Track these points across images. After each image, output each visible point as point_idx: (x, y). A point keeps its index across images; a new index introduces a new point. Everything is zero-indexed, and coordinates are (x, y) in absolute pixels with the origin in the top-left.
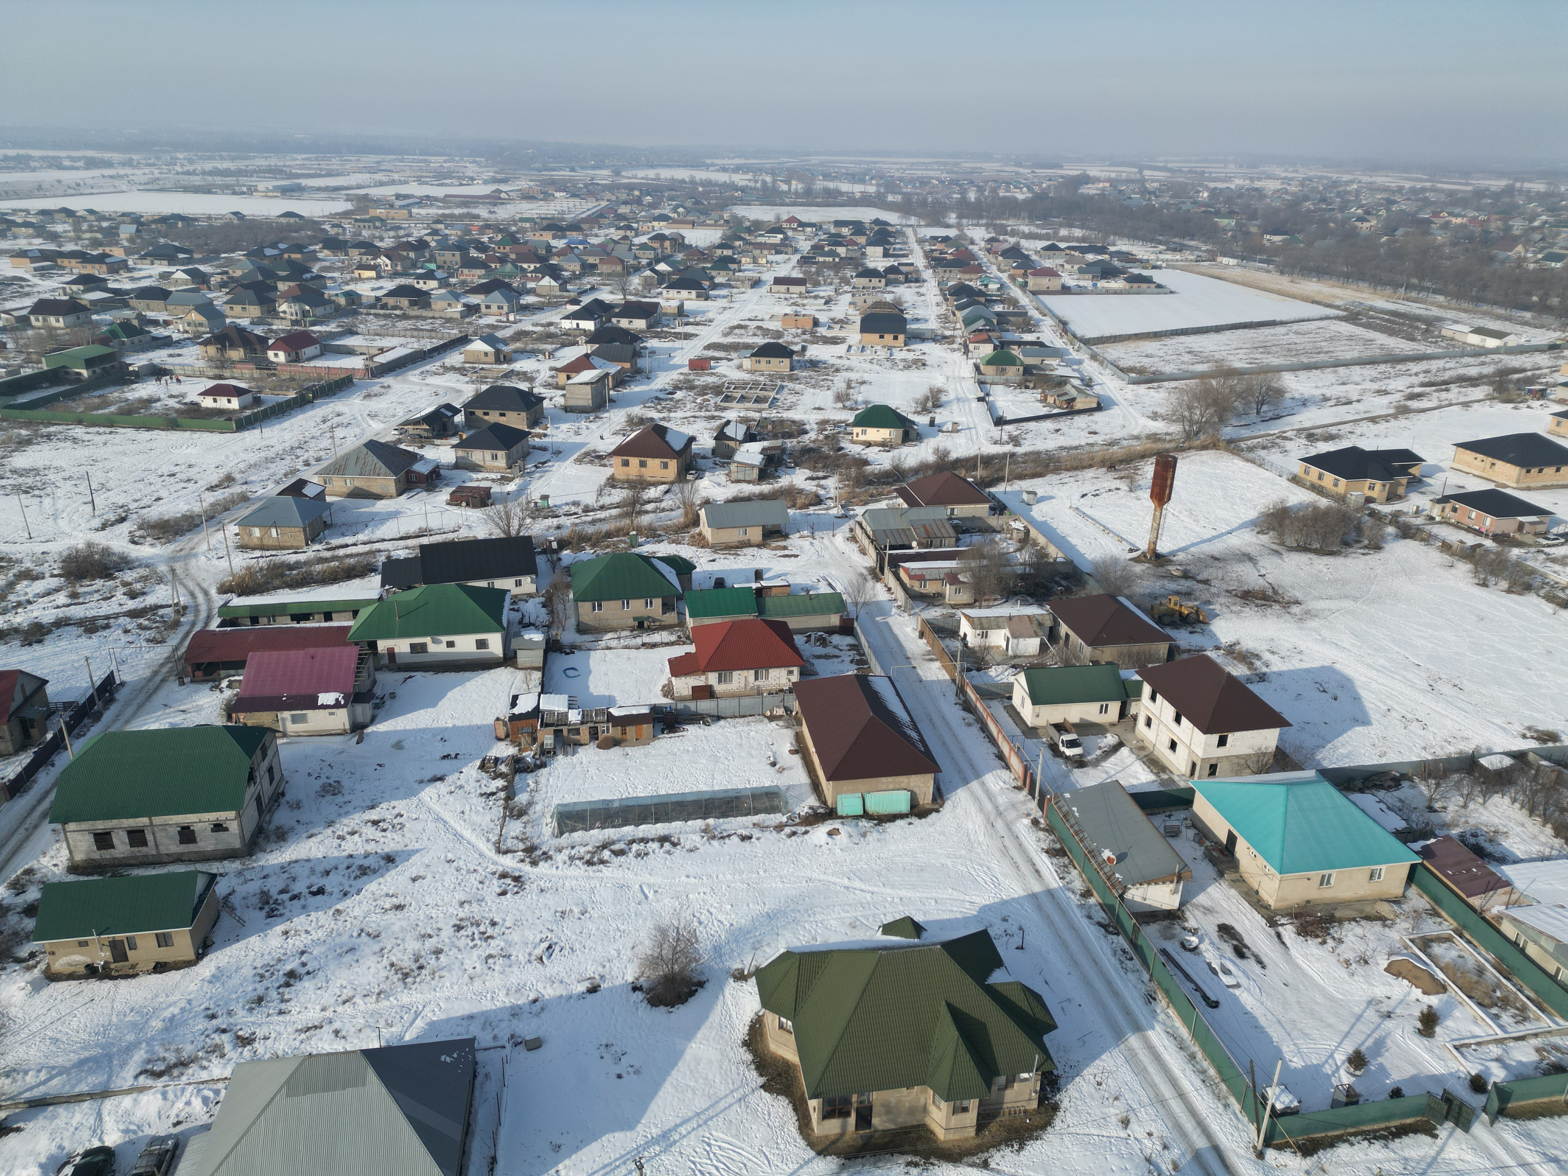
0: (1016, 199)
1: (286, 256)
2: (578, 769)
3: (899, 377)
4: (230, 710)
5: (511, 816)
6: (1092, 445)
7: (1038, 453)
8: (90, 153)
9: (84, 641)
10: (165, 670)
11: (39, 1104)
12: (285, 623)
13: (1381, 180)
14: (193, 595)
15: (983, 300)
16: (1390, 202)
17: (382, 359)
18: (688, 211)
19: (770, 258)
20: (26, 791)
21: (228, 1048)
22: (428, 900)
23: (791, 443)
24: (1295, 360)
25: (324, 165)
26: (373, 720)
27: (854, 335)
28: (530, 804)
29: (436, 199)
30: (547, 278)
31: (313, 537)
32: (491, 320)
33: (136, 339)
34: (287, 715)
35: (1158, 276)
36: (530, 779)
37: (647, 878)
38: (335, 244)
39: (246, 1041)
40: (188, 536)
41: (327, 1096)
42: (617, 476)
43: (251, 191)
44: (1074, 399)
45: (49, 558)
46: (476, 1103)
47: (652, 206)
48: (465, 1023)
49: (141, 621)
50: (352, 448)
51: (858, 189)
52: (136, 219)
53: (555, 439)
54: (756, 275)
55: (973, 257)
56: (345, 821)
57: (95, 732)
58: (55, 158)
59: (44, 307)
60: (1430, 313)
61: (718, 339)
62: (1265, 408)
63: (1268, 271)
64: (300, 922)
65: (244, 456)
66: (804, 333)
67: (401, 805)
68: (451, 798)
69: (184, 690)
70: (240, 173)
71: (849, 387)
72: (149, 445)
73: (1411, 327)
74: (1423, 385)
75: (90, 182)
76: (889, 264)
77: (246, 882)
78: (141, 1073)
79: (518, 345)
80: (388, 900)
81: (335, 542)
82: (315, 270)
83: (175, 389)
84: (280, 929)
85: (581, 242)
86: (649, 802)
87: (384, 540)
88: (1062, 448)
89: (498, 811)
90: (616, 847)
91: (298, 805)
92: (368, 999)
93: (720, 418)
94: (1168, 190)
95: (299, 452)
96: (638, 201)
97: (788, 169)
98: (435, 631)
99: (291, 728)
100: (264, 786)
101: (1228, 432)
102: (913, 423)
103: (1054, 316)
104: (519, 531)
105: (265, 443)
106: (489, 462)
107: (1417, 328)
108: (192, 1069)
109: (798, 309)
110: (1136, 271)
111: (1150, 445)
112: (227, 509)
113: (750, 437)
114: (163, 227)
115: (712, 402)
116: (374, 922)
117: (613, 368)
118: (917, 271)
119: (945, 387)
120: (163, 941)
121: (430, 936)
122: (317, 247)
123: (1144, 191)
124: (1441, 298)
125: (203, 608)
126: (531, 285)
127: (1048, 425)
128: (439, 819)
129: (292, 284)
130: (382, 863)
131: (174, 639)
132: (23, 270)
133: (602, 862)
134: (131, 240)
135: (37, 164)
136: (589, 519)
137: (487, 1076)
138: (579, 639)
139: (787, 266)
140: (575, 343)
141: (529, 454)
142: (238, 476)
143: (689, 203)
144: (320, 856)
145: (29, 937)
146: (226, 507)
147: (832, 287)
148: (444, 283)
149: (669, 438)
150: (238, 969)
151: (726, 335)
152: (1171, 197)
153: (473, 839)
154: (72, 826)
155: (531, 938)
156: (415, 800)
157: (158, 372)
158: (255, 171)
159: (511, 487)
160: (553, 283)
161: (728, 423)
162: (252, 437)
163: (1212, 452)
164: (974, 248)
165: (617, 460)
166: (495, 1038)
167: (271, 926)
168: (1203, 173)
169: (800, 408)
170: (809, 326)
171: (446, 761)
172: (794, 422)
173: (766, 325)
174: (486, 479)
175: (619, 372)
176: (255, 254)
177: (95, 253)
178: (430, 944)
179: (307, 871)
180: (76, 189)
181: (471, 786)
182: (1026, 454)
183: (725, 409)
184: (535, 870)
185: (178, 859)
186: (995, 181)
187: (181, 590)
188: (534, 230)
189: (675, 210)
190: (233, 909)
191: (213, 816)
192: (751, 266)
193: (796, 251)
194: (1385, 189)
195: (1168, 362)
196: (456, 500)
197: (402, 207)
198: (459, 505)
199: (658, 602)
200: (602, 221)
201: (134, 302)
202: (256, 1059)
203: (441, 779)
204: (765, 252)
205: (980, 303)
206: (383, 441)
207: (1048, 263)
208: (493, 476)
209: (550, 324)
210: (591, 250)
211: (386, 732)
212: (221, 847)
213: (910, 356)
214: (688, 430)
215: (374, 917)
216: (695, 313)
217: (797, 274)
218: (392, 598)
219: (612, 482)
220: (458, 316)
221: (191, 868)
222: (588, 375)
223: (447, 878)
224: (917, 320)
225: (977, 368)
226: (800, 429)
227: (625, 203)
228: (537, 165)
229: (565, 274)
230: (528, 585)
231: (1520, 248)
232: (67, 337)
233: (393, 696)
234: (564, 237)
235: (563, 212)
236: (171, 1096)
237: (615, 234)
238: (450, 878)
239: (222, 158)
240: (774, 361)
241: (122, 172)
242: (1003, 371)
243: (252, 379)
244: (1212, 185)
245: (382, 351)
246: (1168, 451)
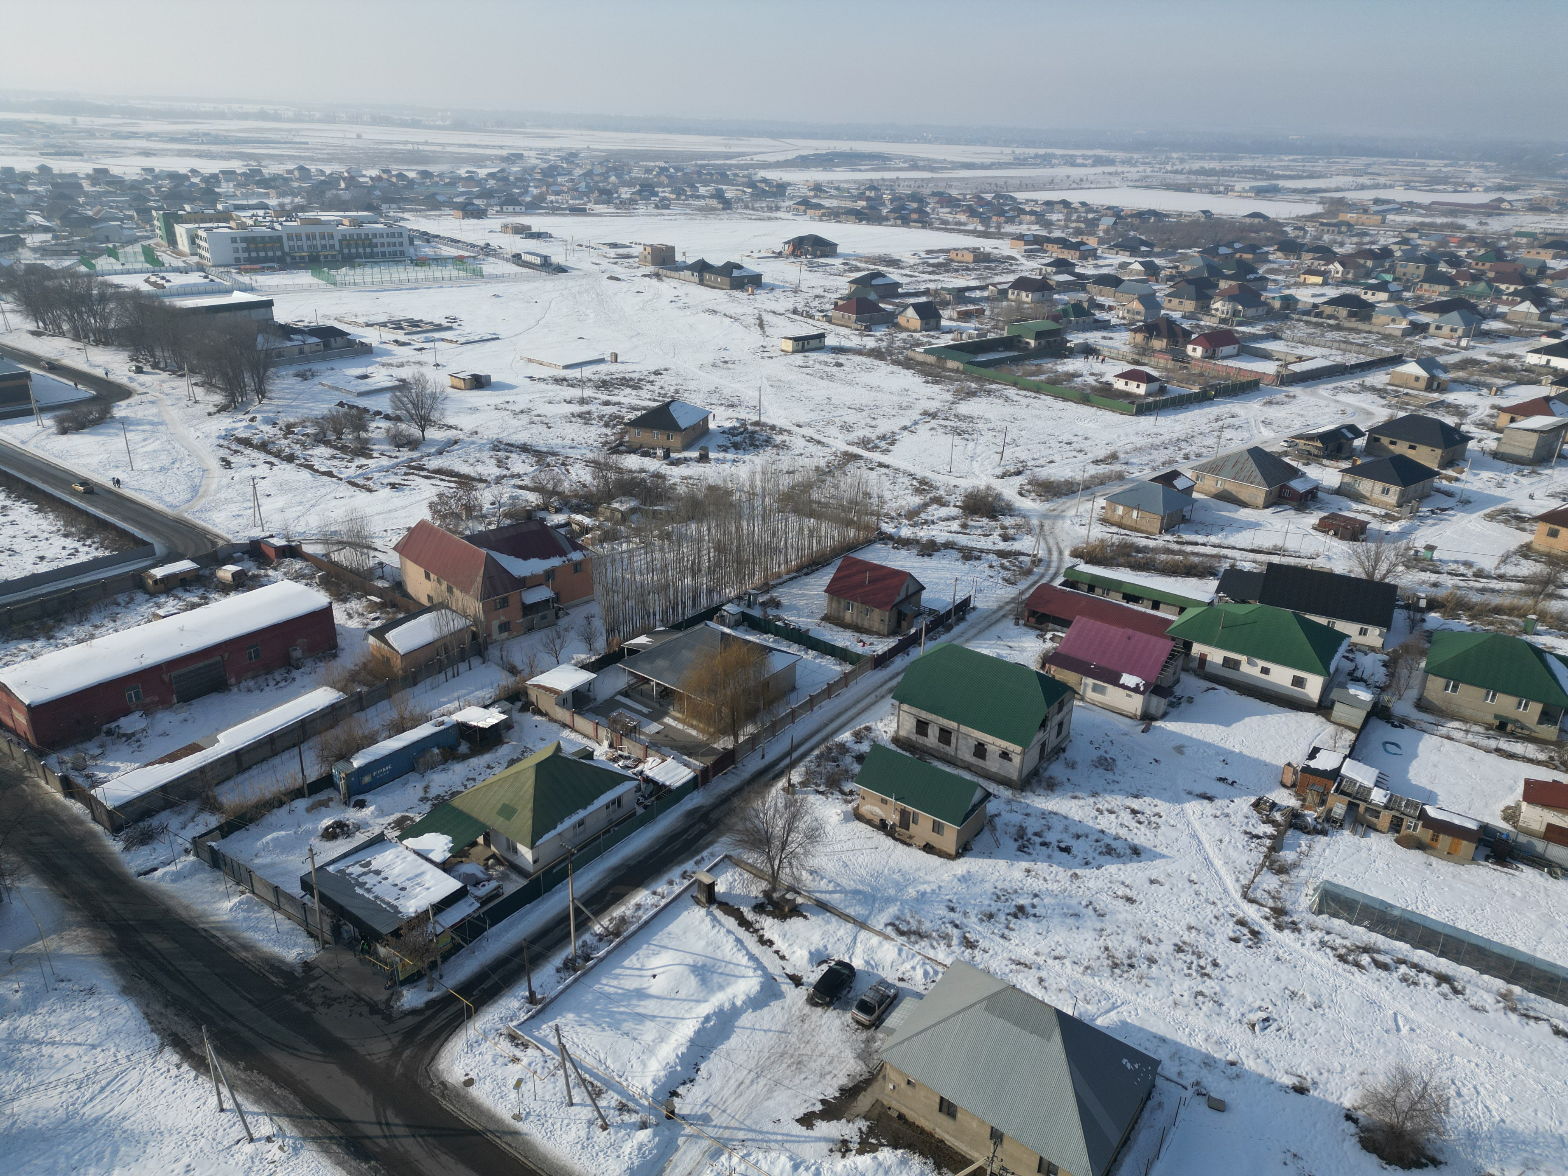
1: (1238, 255)
2: (1364, 854)
4: (1047, 659)
5: (1270, 868)
8: (1100, 152)
9: (959, 564)
10: (1008, 608)
11: (823, 907)
12: (1116, 599)
14: (1050, 551)
17: (1297, 368)
20: (885, 667)
21: (955, 942)
22: (1158, 906)
25: (1309, 166)
26: (1163, 716)
28: (1295, 865)
29: (1420, 206)
30: (1527, 304)
31: (1167, 527)
32: (1437, 343)
33: (1081, 319)
34: (1090, 681)
36: (1304, 841)
37: (1405, 1008)
38: (1290, 247)
39: (970, 945)
40: (1064, 499)
41: (1016, 1030)
42: (1535, 546)
43: (1228, 190)
45: (957, 491)
46: (1141, 1123)
48: (1156, 1041)
49: (1004, 561)
50: (1235, 451)
52: (1117, 213)
53: (1468, 486)
56: (1109, 798)
57: (944, 639)
58: (1071, 156)
59: (1022, 284)
64: (1041, 867)
65: (1133, 439)
67: (1163, 807)
68: (1214, 822)
69: (1017, 630)
70: (1224, 173)
72: (1060, 414)
75: (1091, 178)
77: (1011, 811)
78: (891, 924)
79: (1461, 374)
80: (1123, 888)
81: (1187, 537)
82: (1260, 272)
83: (1098, 367)
84: (1025, 865)
86: (1439, 929)
87: (1234, 548)
89: (1258, 857)
90: (1380, 958)
91: (1072, 765)
92: (1076, 967)
95: (1183, 445)
98: (1254, 653)
99: (1090, 695)
100: (1050, 736)
104: (1385, 576)
105: (1155, 430)
106: (1377, 495)
108: (924, 943)
112: (1102, 483)
114: (1136, 221)
116: (1104, 901)
120: (937, 828)
121: (1149, 942)
122: (1271, 249)
125: (1054, 565)
126: (1501, 309)
128: (1194, 836)
129: (1233, 283)
130: (1128, 851)
131: (1023, 584)
132: (1017, 251)
133: (1357, 964)
134: (1107, 232)
135: (1057, 162)
136: (1478, 585)
137: (1160, 1104)
138: (1415, 715)
140: (1537, 382)
141: (1428, 496)
142: (1122, 456)
144: (1077, 818)
145: (853, 778)
146: (1101, 481)
148: (1395, 297)
150: (982, 881)
153: (1223, 871)
154: (905, 707)
155: (1250, 999)
156: (1178, 807)
157: (1088, 351)
158: (1239, 172)
159: (1393, 527)
160: (1534, 310)
162: (1146, 422)
165: (1543, 528)
166: (1180, 1074)
167: (1018, 859)
171: (1220, 784)
174: (1367, 512)
176: (1209, 252)
177: (1074, 240)
178: (1147, 949)
179: (1061, 827)
180: (1079, 184)
181: (1238, 819)
184: (1278, 934)
185: (968, 767)
187: (1043, 544)
188: (1530, 246)
190: (994, 829)
191: (1004, 744)
196: (1323, 527)
197: (1377, 213)
198: (1326, 532)
199: (1536, 708)
201: (1090, 287)
202: (971, 964)
203: (1210, 799)
206: (1268, 450)
208: (1376, 510)
209: (1511, 356)
211: (1172, 733)
212: (1002, 772)
215: (1104, 897)
218: (1222, 606)
219: (1526, 552)
220: (1399, 333)
221: (975, 779)
222: (1540, 421)
223: (1184, 896)
229: (1554, 300)
230: (1374, 636)
232: (1029, 311)
233: (1190, 700)
236: (904, 954)
238: (1187, 897)
239: (1212, 158)
241: (1120, 169)
243: (1166, 369)
245: (1300, 359)
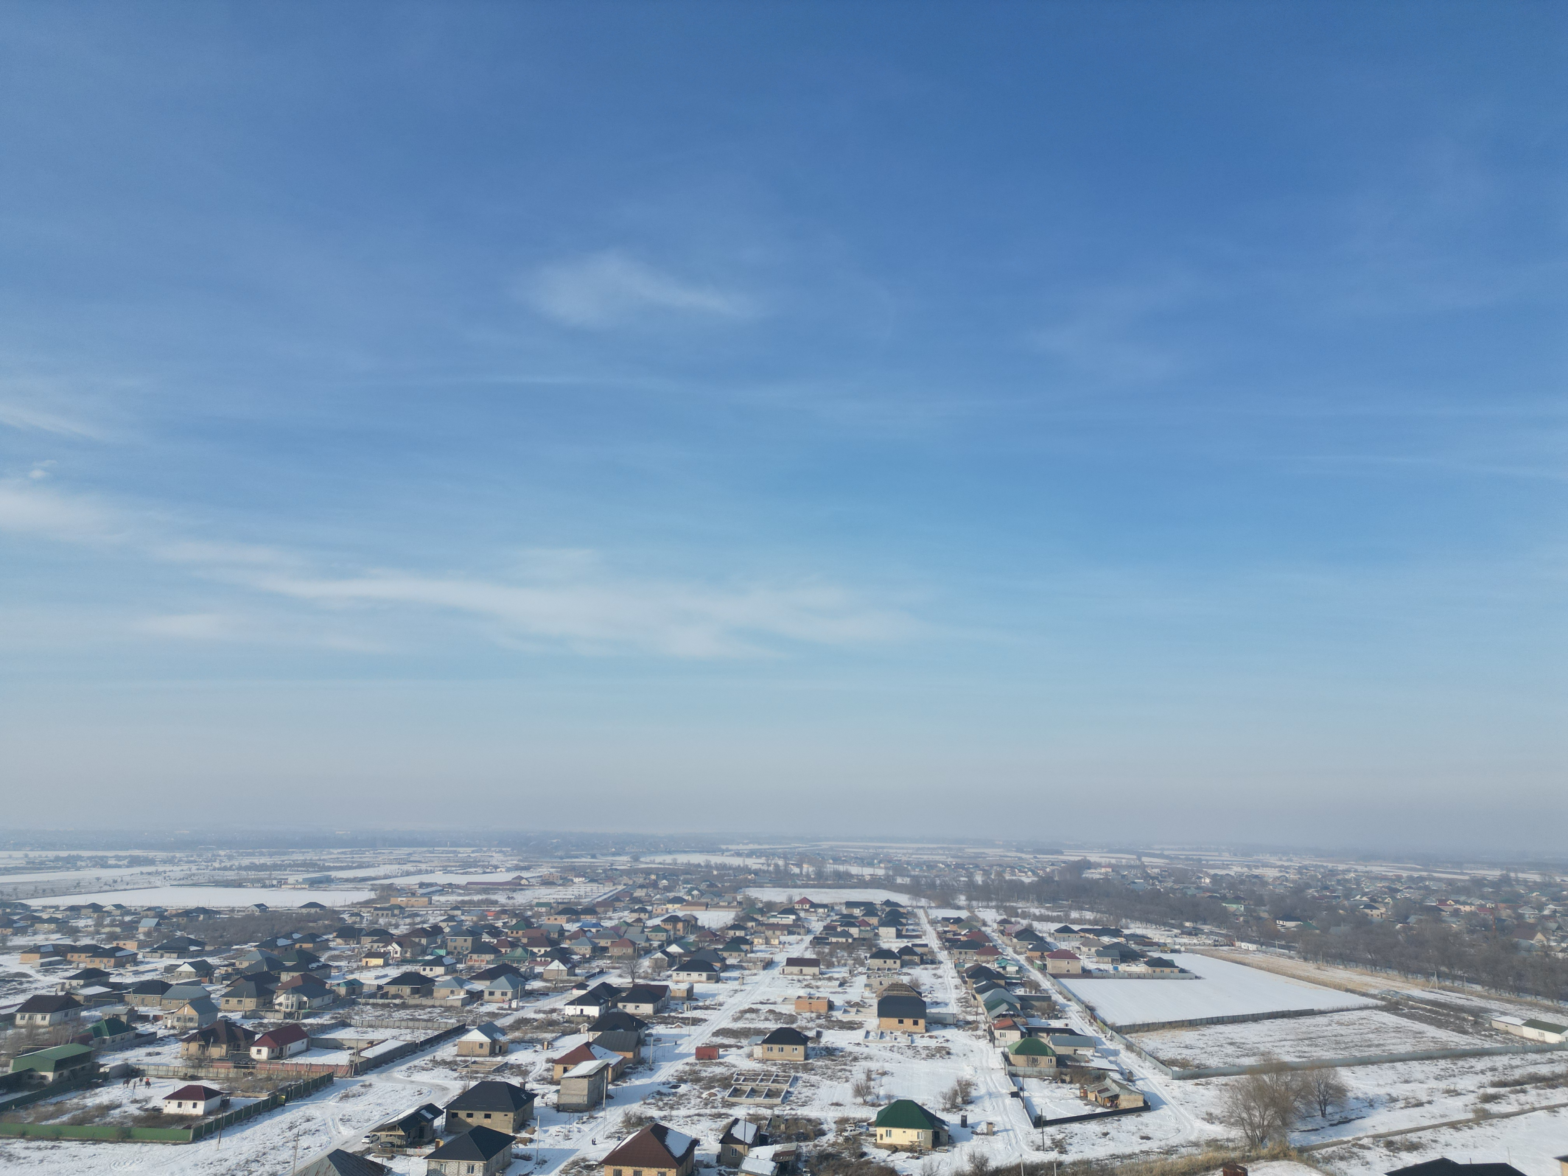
0: (1022, 882)
1: (297, 946)
3: (923, 1067)
6: (1147, 1153)
7: (1088, 1162)
8: (137, 853)
13: (1376, 869)
15: (1002, 982)
16: (1393, 891)
17: (370, 1053)
18: (702, 894)
19: (783, 938)
23: (806, 1147)
24: (1346, 1054)
25: (357, 858)
27: (871, 1020)
29: (458, 887)
30: (556, 962)
32: (492, 1008)
33: (118, 1037)
35: (1180, 960)
38: (349, 933)
43: (281, 883)
44: (1116, 1097)
47: (667, 889)
51: (867, 872)
52: (160, 914)
53: (542, 1145)
54: (768, 956)
55: (988, 938)
58: (102, 858)
59: (36, 1004)
60: (1473, 1004)
61: (727, 1023)
62: (1329, 1109)
63: (1291, 958)
66: (818, 1017)
70: (275, 867)
71: (869, 1079)
72: (90, 1162)
73: (1458, 1018)
74: (1494, 1085)
75: (127, 879)
76: (902, 945)
79: (517, 1034)
82: (322, 960)
83: (141, 1092)
85: (594, 925)
88: (1114, 1157)
93: (727, 1116)
94: (1170, 875)
95: (254, 1167)
96: (654, 885)
97: (799, 853)
101: (1296, 1138)
102: (943, 1122)
103: (1080, 1001)
105: (219, 1156)
107: (1464, 1019)
109: (812, 991)
110: (1156, 955)
111: (1212, 1154)
113: (761, 1140)
114: (183, 921)
115: (719, 1096)
117: (614, 1059)
118: (932, 952)
119: (974, 1080)
122: (331, 937)
123: (1147, 877)
124: (1478, 988)
126: (538, 969)
127: (1093, 1127)
129: (296, 974)
132: (29, 965)
134: (148, 934)
135: (83, 864)
139: (800, 947)
140: (577, 1031)
141: (509, 1164)
143: (703, 886)
147: (846, 969)
148: (450, 970)
149: (670, 1141)
151: (736, 1019)
152: (1174, 882)
157: (129, 1073)
158: (290, 866)
160: (562, 967)
161: (736, 1121)
162: (207, 1148)
163: (1284, 1163)
164: (987, 930)
165: (608, 1171)
168: (1200, 860)
169: (816, 1103)
170: (823, 1010)
172: (809, 1120)
173: (778, 1009)
175: (620, 1063)
176: (268, 945)
177: (107, 947)
180: (112, 886)
182: (1074, 1164)
183: (733, 1105)
186: (1000, 865)
188: (549, 914)
189: (689, 893)
192: (763, 947)
193: (809, 931)
194: (1384, 878)
195: (1211, 1054)
197: (423, 895)
200: (617, 904)
201: (130, 998)
204: (778, 933)
205: (1000, 986)
206: (350, 1151)
207: (1064, 946)
209: (553, 1011)
210: (604, 933)
213: (933, 1043)
214: (691, 1131)
216: (705, 996)
217: (810, 955)
220: (459, 1004)
222: (587, 1067)
224: (937, 1004)
225: (1006, 1057)
226: (815, 1130)
227: (642, 887)
228: (559, 854)
229: (575, 957)
231: (1539, 936)
232: (46, 1036)
234: (578, 921)
235: (580, 897)
237: (629, 917)
239: (262, 854)
240: (788, 1048)
241: (161, 869)
242: (1034, 1062)
243: (227, 1079)
244: (1212, 872)
245: (372, 1044)
246: (1233, 1161)
